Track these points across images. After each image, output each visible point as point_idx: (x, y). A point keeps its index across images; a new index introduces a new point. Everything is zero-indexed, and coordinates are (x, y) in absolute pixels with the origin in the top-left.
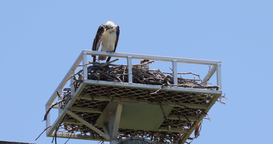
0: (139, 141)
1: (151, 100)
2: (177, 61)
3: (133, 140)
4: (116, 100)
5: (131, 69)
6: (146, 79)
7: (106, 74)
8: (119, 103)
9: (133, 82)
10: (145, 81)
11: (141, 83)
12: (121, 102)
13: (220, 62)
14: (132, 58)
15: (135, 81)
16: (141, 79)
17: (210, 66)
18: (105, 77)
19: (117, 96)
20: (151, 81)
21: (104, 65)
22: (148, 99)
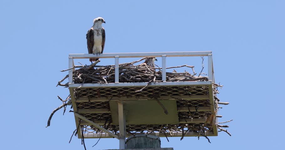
0: (142, 138)
1: (150, 96)
2: (166, 56)
3: (135, 137)
4: (115, 100)
5: (118, 69)
6: (132, 78)
7: (92, 76)
8: (119, 102)
9: (120, 81)
10: (132, 79)
11: (128, 82)
12: (120, 101)
13: (211, 52)
14: (119, 57)
15: (122, 80)
16: (128, 77)
17: (202, 57)
18: (90, 79)
19: (114, 96)
20: (138, 79)
21: (88, 68)
22: (148, 95)
